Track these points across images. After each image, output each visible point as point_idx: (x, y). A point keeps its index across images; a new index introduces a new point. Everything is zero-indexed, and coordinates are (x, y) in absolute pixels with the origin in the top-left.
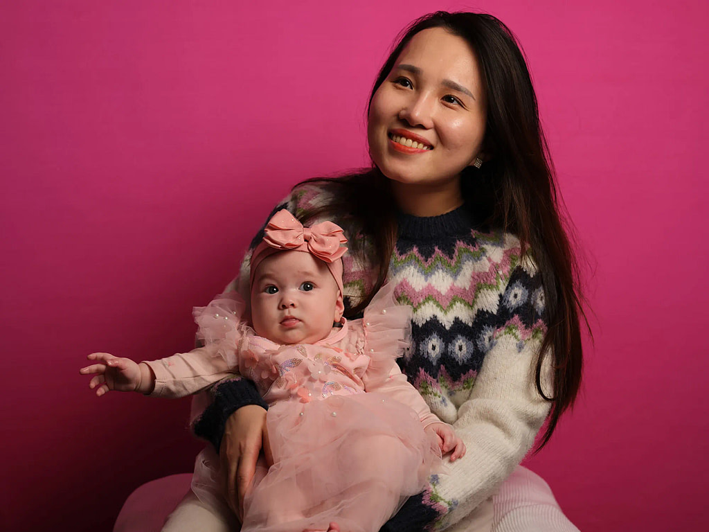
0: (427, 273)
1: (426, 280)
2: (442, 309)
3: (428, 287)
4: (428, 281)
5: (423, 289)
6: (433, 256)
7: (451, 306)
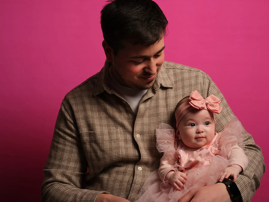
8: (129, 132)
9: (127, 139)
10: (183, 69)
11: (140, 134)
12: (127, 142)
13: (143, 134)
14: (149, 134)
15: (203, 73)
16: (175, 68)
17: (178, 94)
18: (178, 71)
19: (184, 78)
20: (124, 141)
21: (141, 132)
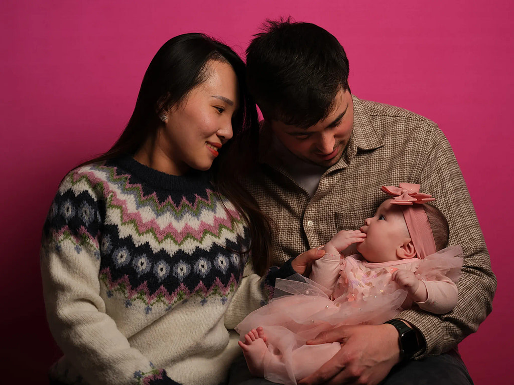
0: (197, 214)
1: (198, 219)
2: (216, 236)
3: (201, 224)
4: (200, 220)
5: (199, 227)
6: (196, 201)
7: (220, 232)
8: (297, 217)
9: (292, 228)
10: (397, 116)
11: (314, 221)
12: (292, 232)
13: (318, 221)
14: (326, 220)
15: (429, 125)
16: (384, 115)
17: (384, 157)
18: (390, 120)
19: (396, 131)
20: (288, 230)
21: (315, 217)
